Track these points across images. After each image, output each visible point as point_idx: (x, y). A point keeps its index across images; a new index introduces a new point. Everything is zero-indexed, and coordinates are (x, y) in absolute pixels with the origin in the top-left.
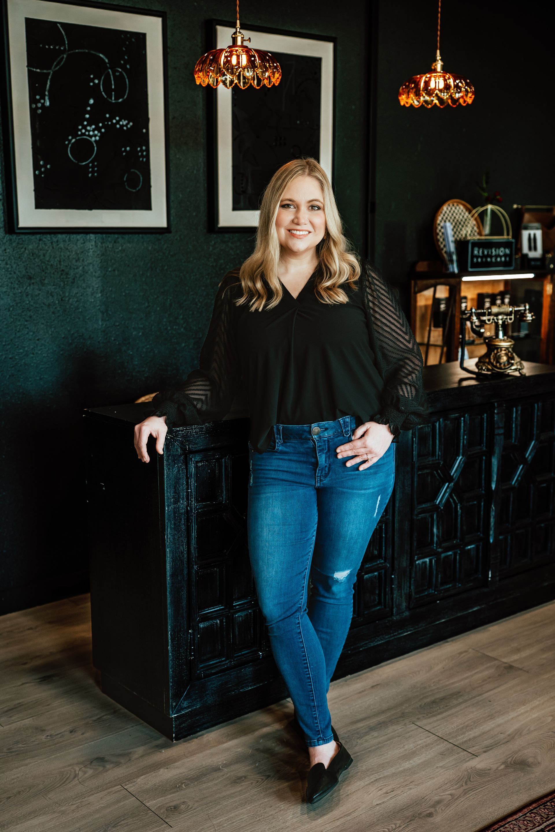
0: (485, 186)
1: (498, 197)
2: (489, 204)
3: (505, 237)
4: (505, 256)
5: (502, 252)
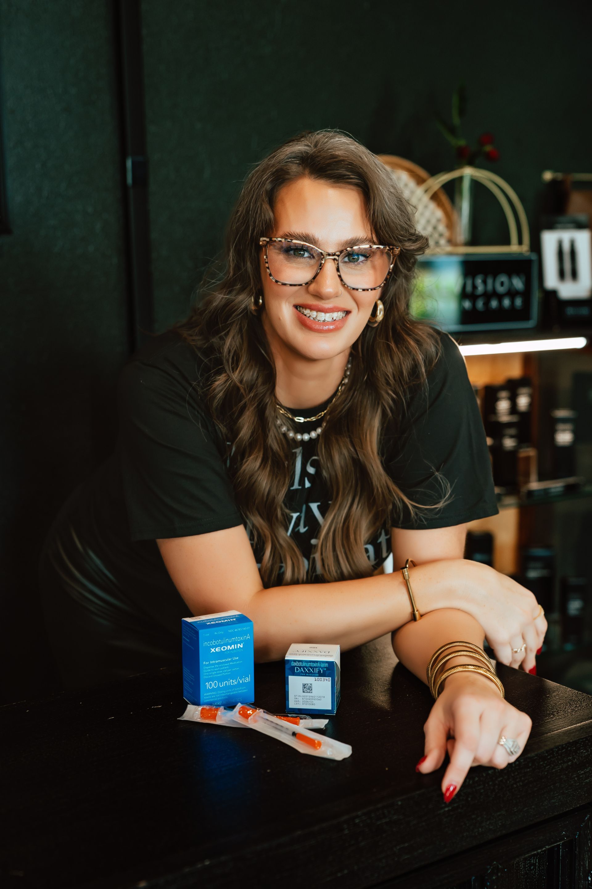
1: (488, 148)
2: (467, 166)
3: (514, 248)
4: (512, 294)
5: (502, 284)
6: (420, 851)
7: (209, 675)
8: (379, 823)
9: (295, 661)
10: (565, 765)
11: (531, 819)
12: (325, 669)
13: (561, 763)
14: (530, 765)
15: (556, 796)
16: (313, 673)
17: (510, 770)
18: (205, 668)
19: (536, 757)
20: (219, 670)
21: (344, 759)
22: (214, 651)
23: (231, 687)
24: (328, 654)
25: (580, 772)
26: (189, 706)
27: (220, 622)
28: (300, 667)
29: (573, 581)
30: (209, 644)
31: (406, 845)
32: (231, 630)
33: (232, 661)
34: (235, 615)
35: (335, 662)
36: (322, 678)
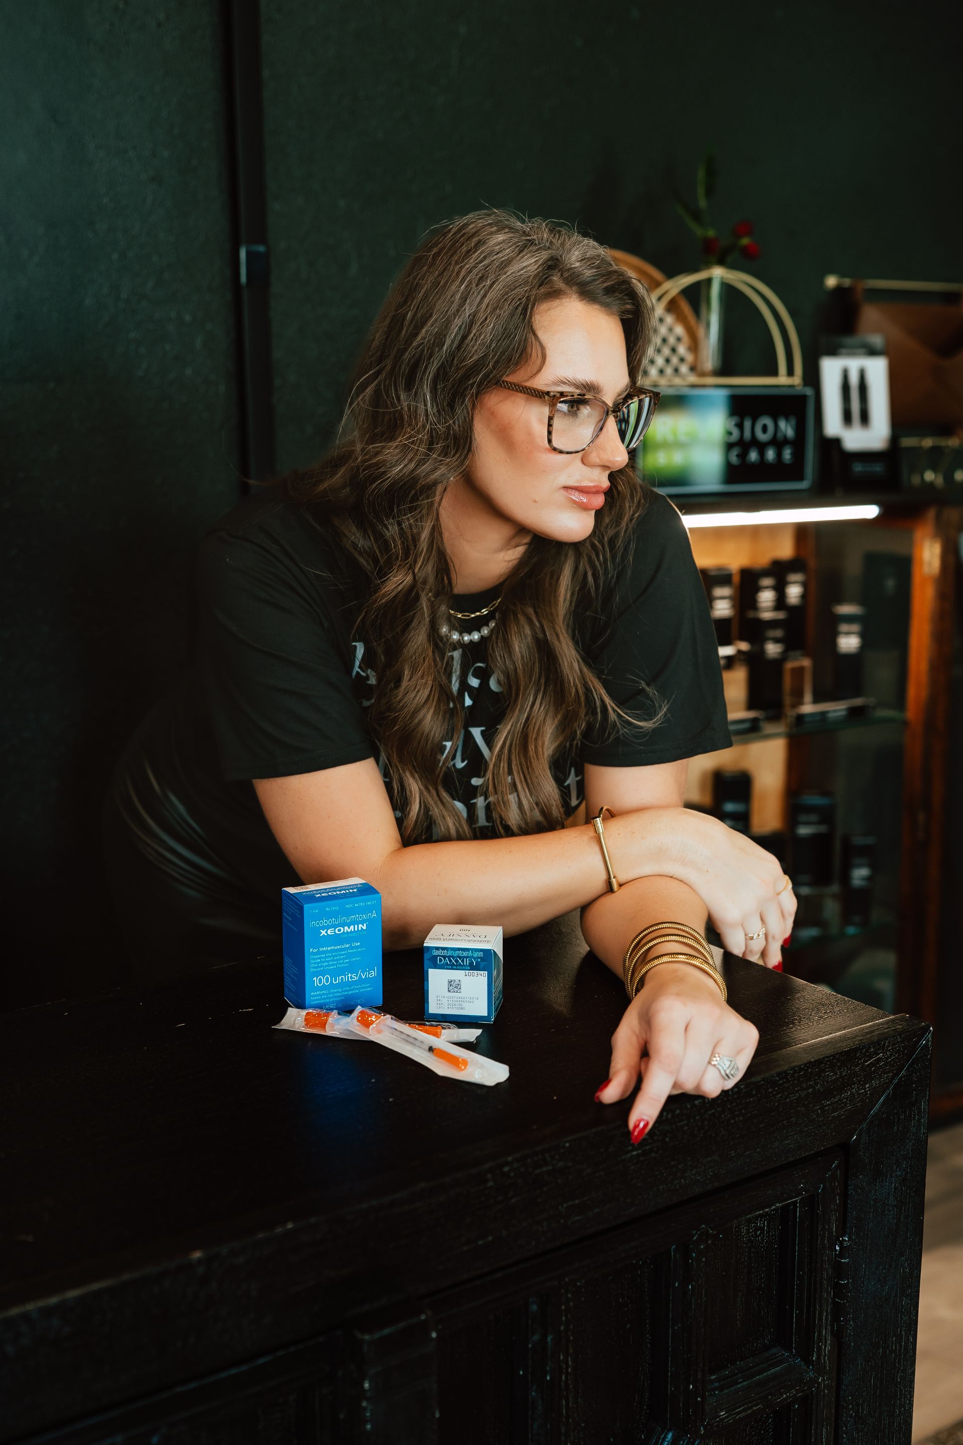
0: (703, 203)
1: (745, 241)
2: (717, 266)
3: (782, 379)
4: (778, 443)
5: (765, 429)
6: (596, 1210)
7: (318, 967)
8: (537, 1171)
9: (437, 948)
10: (803, 1094)
11: (756, 1166)
12: (479, 960)
13: (798, 1091)
14: (754, 1093)
15: (791, 1135)
16: (462, 966)
17: (725, 1099)
18: (312, 957)
19: (762, 1082)
20: (333, 960)
21: (498, 1084)
22: (326, 934)
23: (349, 984)
24: (484, 939)
25: (824, 1103)
26: (290, 1009)
27: (335, 893)
28: (444, 957)
29: (859, 840)
30: (318, 924)
31: (577, 1202)
32: (349, 904)
33: (351, 948)
34: (357, 885)
35: (493, 950)
36: (475, 972)
